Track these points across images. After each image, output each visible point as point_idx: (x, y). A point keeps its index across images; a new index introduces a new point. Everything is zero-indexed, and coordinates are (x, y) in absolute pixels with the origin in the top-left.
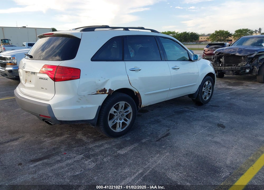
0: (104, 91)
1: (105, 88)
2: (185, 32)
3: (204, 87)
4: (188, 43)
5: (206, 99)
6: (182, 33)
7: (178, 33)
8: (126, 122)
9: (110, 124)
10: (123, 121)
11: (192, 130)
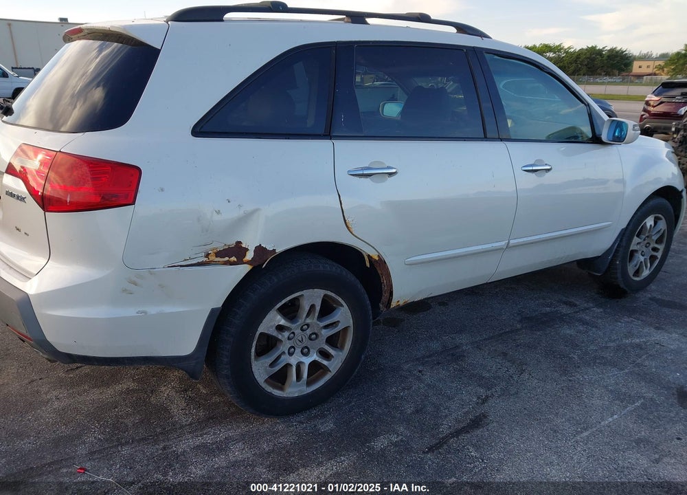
0: (235, 253)
1: (240, 242)
2: (593, 48)
3: (638, 236)
4: (598, 80)
5: (638, 277)
6: (582, 49)
7: (572, 50)
8: (325, 362)
9: (260, 370)
10: (314, 357)
11: (576, 408)
